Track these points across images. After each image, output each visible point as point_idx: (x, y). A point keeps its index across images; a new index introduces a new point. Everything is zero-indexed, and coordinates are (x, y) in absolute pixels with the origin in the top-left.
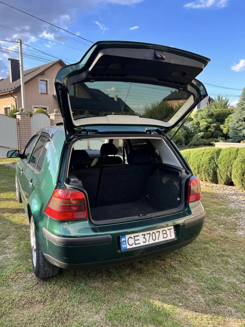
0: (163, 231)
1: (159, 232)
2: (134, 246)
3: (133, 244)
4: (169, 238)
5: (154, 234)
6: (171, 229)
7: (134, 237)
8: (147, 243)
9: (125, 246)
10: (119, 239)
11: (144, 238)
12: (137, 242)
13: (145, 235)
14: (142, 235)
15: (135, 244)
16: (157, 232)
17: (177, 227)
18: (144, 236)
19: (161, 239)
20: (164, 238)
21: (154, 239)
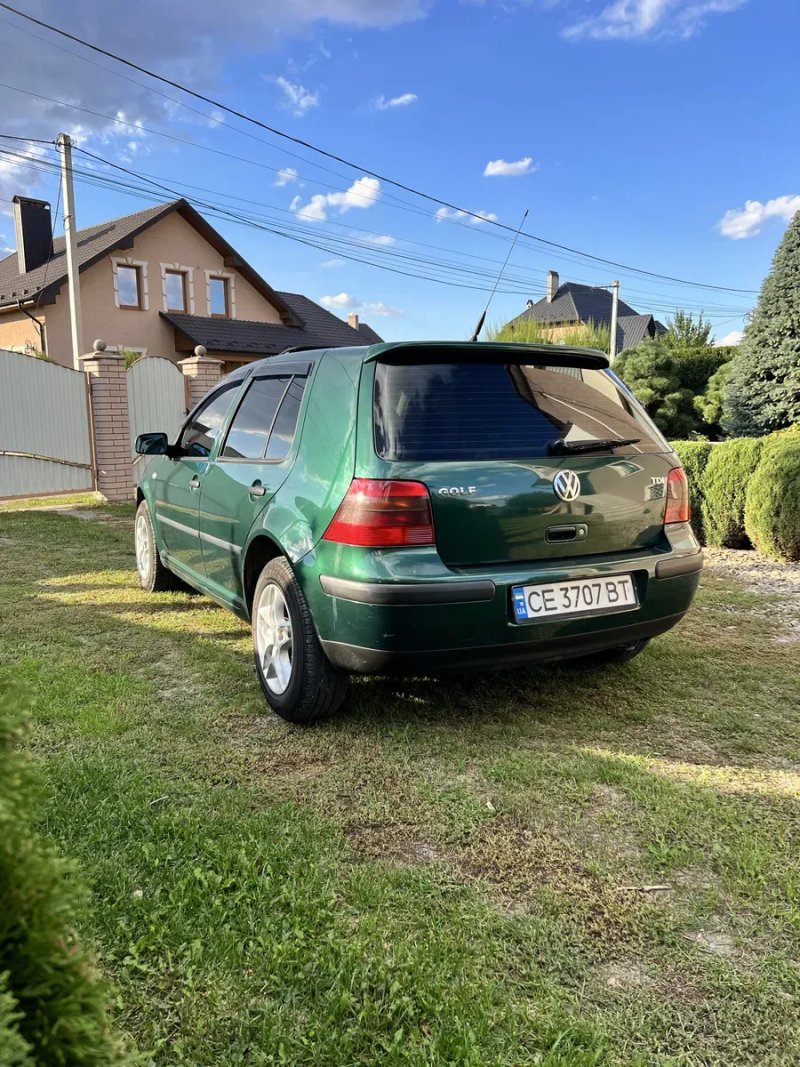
0: (607, 584)
1: (599, 585)
2: (543, 613)
3: (541, 608)
4: (621, 602)
5: (586, 590)
6: (627, 582)
7: (544, 592)
8: (572, 609)
9: (524, 612)
10: (510, 595)
11: (566, 596)
12: (549, 605)
13: (566, 590)
14: (561, 589)
15: (547, 609)
16: (594, 586)
17: (639, 577)
18: (564, 592)
19: (604, 604)
20: (611, 601)
21: (589, 600)
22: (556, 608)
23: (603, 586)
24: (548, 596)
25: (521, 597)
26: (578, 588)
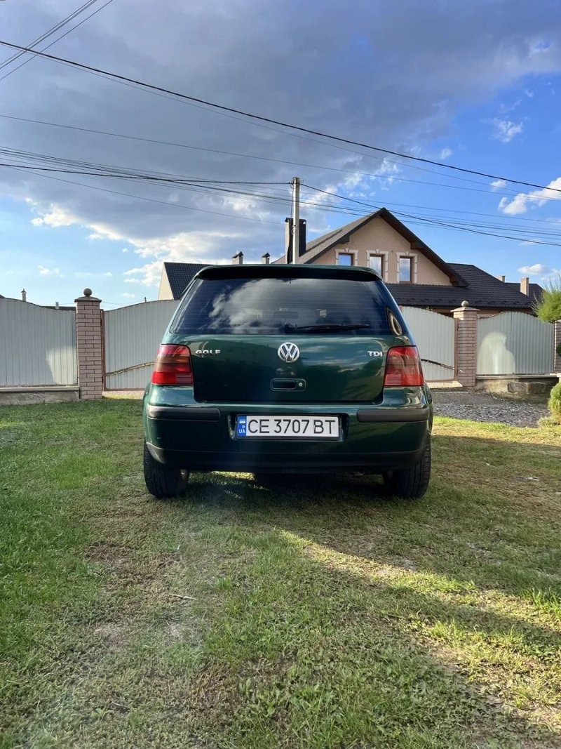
0: (315, 421)
1: (308, 421)
2: (258, 434)
3: (257, 431)
4: (326, 434)
5: (296, 423)
6: (334, 421)
7: (261, 421)
9: (244, 432)
11: (278, 425)
12: (263, 429)
13: (280, 421)
14: (275, 420)
15: (261, 432)
16: (303, 421)
18: (277, 422)
20: (315, 432)
21: (296, 429)
22: (269, 432)
23: (311, 423)
24: (263, 423)
25: (244, 422)
26: (290, 421)
